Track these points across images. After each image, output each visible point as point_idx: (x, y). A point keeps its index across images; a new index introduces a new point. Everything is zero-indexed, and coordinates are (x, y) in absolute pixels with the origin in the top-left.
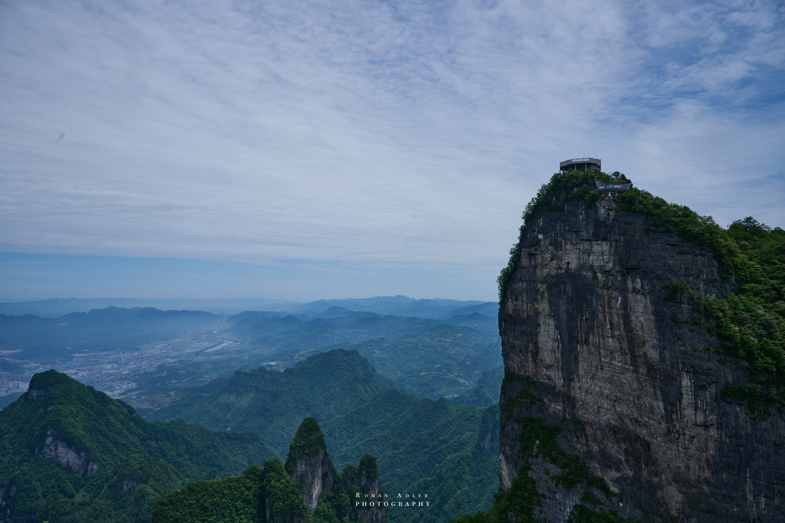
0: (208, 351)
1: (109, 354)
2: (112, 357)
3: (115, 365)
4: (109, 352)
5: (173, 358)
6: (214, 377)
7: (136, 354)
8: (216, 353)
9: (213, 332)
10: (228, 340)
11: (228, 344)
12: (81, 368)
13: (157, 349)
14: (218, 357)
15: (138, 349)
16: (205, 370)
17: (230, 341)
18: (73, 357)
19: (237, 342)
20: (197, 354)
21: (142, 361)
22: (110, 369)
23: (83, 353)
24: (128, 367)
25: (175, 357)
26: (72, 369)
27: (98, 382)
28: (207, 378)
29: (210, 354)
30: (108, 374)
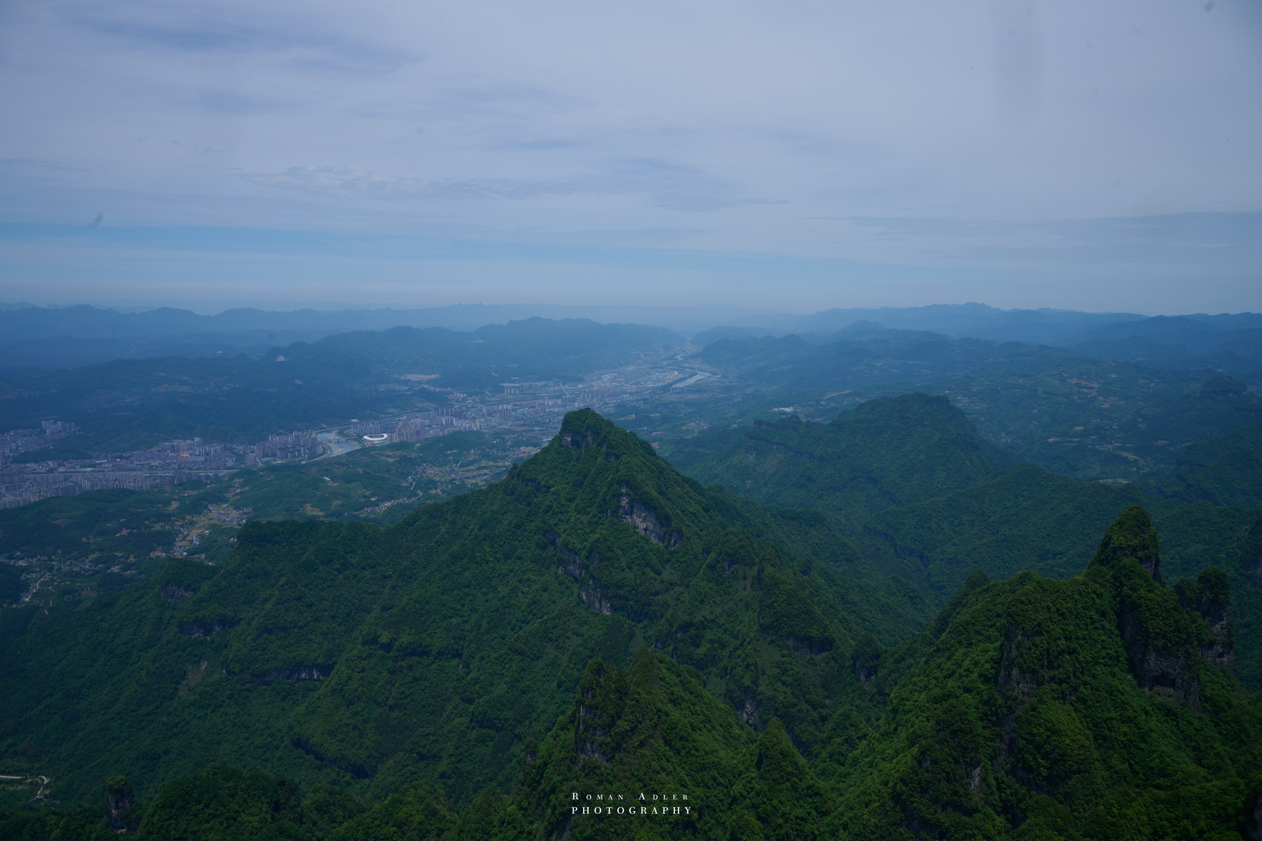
0: (680, 385)
1: (546, 385)
3: (559, 401)
4: (544, 382)
5: (631, 394)
6: (703, 426)
7: (580, 386)
8: (691, 389)
9: (676, 357)
10: (702, 371)
11: (704, 377)
12: (517, 403)
13: (605, 380)
14: (696, 396)
15: (581, 380)
16: (685, 415)
17: (705, 371)
18: (502, 387)
19: (717, 374)
20: (666, 389)
21: (593, 397)
23: (514, 381)
25: (635, 393)
26: (508, 403)
27: (545, 423)
28: (695, 427)
29: (682, 391)
30: (554, 412)
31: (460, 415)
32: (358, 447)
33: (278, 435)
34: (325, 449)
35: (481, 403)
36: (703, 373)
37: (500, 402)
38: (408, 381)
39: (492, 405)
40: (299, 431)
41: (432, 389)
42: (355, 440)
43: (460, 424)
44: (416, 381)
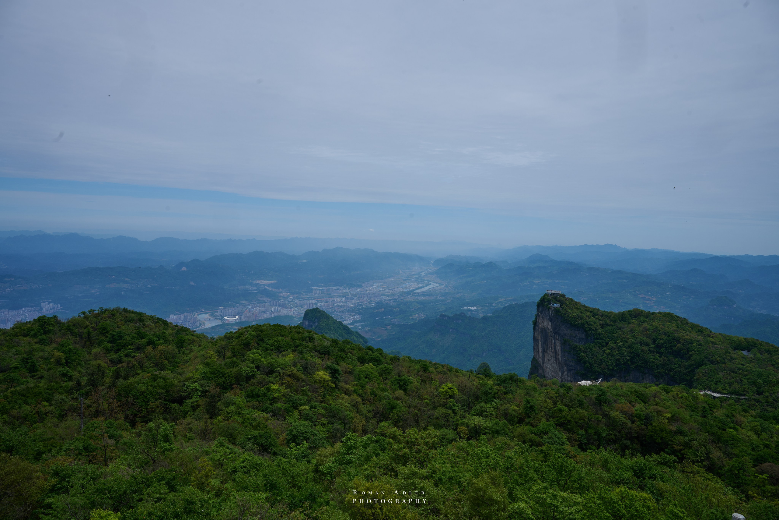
0: (418, 291)
1: (338, 289)
2: (341, 291)
3: (344, 299)
4: (338, 287)
5: (388, 296)
6: (422, 317)
7: (359, 290)
8: (424, 294)
9: (421, 274)
10: (434, 282)
11: (434, 286)
12: (319, 299)
13: (374, 287)
14: (426, 298)
15: (360, 286)
16: (415, 309)
17: (436, 283)
18: (312, 290)
19: (442, 285)
20: (408, 293)
21: (364, 297)
22: (340, 302)
23: (319, 286)
24: (353, 301)
25: (390, 295)
26: (313, 300)
27: (332, 312)
28: (416, 317)
29: (419, 295)
30: (339, 306)
31: (283, 306)
32: (219, 323)
33: (175, 315)
34: (201, 324)
35: (297, 299)
36: (435, 284)
37: (309, 299)
38: (258, 284)
39: (304, 300)
40: (187, 312)
41: (271, 289)
42: (219, 319)
43: (282, 311)
44: (262, 285)
